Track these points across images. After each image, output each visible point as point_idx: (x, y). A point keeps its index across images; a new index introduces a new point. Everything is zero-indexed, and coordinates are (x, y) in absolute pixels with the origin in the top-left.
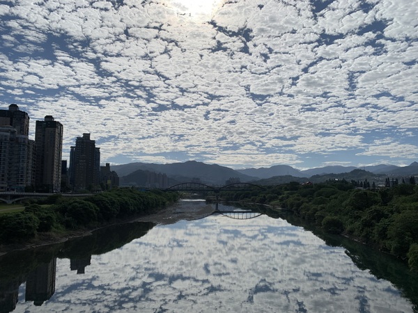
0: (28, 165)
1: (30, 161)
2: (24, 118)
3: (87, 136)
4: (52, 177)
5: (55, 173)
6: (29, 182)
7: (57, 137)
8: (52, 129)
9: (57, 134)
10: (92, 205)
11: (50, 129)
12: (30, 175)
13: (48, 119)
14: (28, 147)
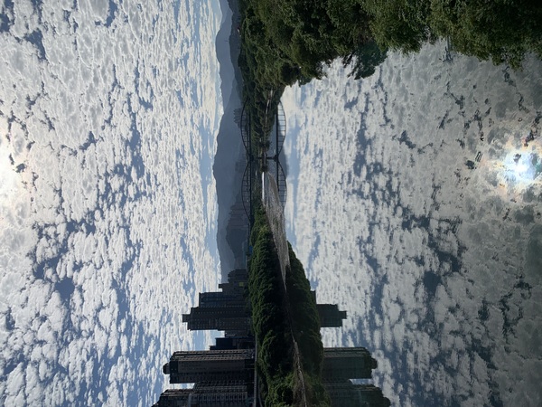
0: (223, 391)
1: (218, 388)
2: (167, 397)
3: (185, 318)
4: (236, 361)
5: (231, 358)
6: (243, 387)
7: (189, 360)
8: (179, 365)
9: (185, 359)
10: (266, 340)
11: (180, 369)
12: (234, 388)
13: (168, 370)
14: (202, 392)
